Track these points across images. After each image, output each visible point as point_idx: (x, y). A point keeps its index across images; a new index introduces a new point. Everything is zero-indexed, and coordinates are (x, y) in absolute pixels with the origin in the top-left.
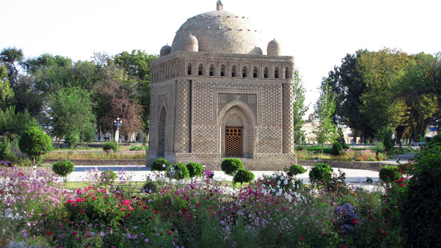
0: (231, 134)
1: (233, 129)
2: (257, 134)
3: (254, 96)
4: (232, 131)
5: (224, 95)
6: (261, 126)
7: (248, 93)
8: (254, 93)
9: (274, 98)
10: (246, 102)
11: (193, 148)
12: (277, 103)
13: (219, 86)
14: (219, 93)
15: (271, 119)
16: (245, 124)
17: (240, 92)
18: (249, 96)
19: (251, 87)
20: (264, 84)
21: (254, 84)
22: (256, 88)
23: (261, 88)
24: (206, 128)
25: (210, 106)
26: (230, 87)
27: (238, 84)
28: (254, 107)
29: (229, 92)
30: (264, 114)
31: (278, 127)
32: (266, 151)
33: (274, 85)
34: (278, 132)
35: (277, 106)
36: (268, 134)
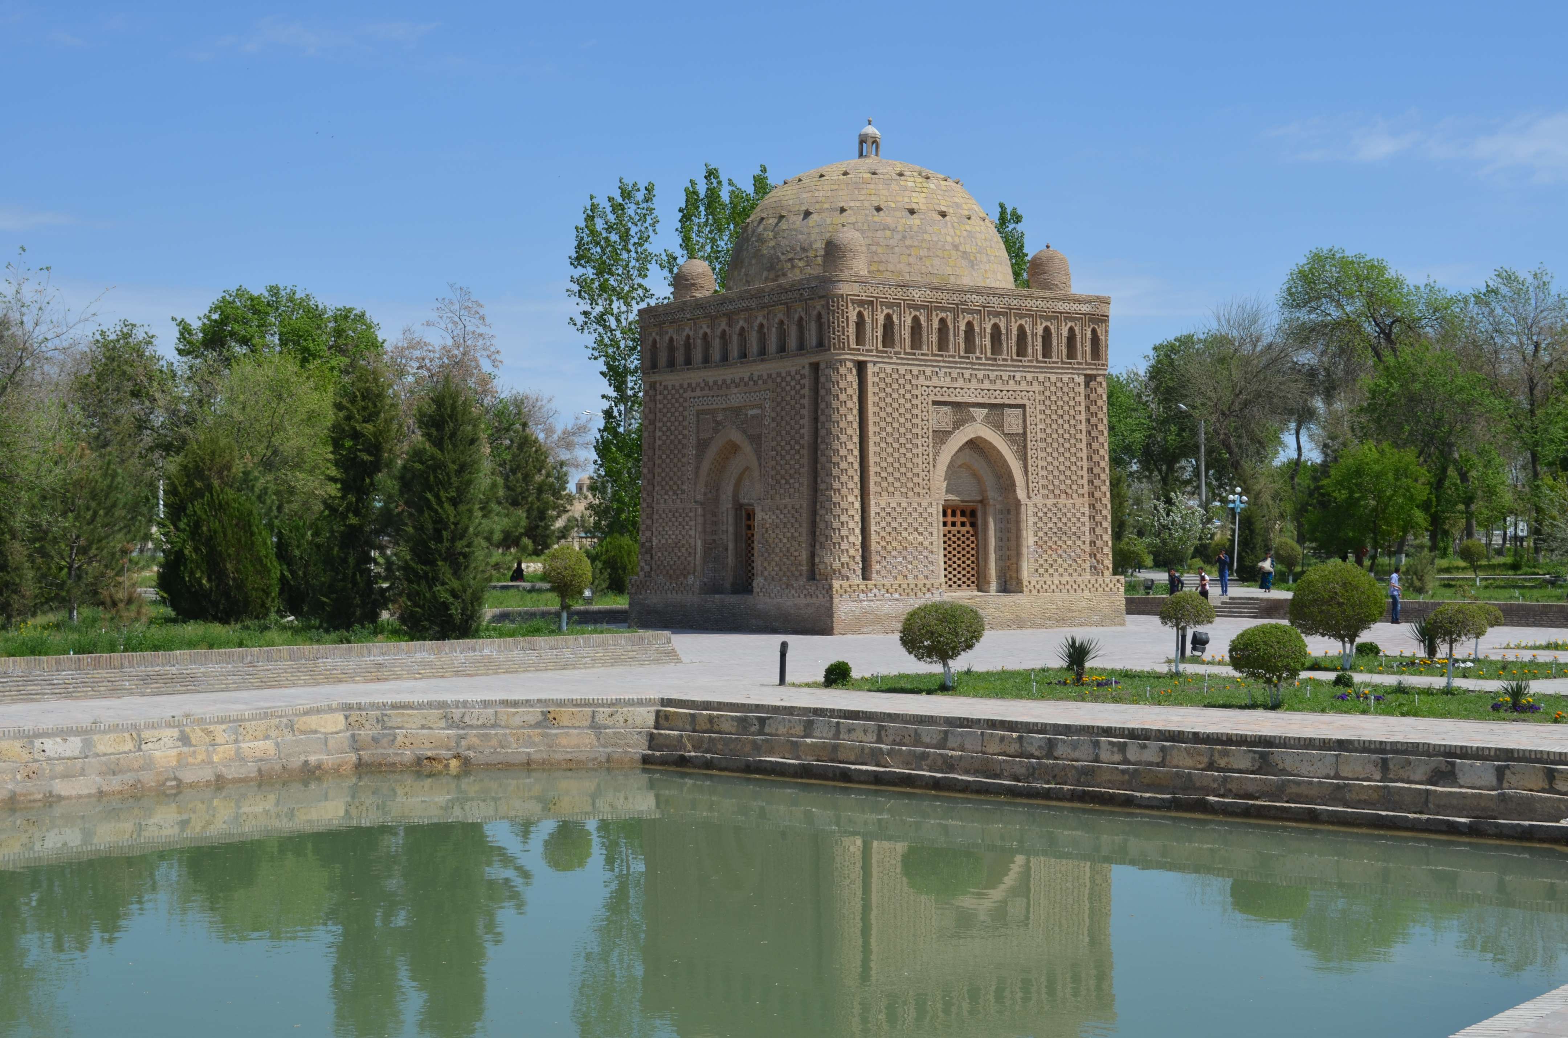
2: (1032, 520)
3: (1019, 411)
5: (946, 409)
6: (1038, 500)
7: (1006, 401)
8: (1019, 401)
9: (1066, 417)
10: (998, 426)
11: (876, 567)
12: (1073, 431)
13: (935, 381)
14: (935, 403)
15: (1062, 477)
16: (992, 494)
17: (986, 400)
18: (1007, 411)
19: (1012, 385)
20: (1041, 377)
21: (1018, 376)
22: (1024, 386)
23: (1036, 387)
24: (904, 505)
25: (914, 441)
26: (960, 383)
27: (980, 374)
28: (1020, 441)
29: (959, 399)
30: (1045, 464)
31: (1078, 501)
32: (1051, 571)
33: (1065, 378)
34: (1079, 514)
35: (1073, 440)
36: (1055, 519)
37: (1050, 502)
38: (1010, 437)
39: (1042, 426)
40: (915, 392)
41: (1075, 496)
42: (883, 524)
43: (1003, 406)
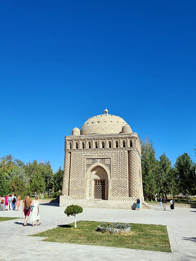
0: (99, 184)
3: (109, 160)
4: (99, 182)
5: (90, 160)
6: (113, 179)
8: (109, 157)
9: (122, 160)
10: (104, 163)
11: (70, 193)
12: (124, 163)
13: (87, 154)
15: (121, 174)
16: (106, 178)
17: (100, 157)
19: (107, 154)
20: (115, 152)
21: (108, 152)
22: (110, 154)
23: (113, 154)
26: (93, 154)
27: (98, 152)
29: (93, 158)
30: (115, 170)
32: (117, 195)
33: (122, 151)
34: (125, 182)
35: (124, 165)
36: (118, 183)
37: (117, 179)
38: (107, 165)
39: (115, 162)
40: (82, 157)
41: (124, 178)
42: (73, 184)
43: (105, 158)
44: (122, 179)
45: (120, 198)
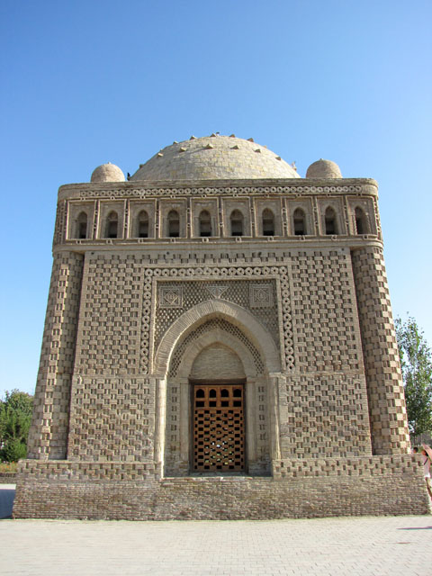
0: (213, 404)
1: (218, 389)
2: (284, 395)
3: (267, 286)
4: (213, 394)
5: (175, 288)
6: (295, 372)
7: (250, 277)
8: (266, 276)
9: (330, 288)
10: (244, 303)
11: (72, 446)
12: (339, 301)
13: (161, 263)
14: (161, 284)
15: (327, 348)
17: (225, 277)
18: (253, 287)
19: (257, 262)
20: (295, 253)
21: (265, 253)
22: (272, 261)
23: (288, 262)
24: (114, 381)
25: (133, 319)
26: (192, 263)
27: (217, 254)
28: (269, 315)
29: (191, 278)
30: (302, 335)
31: (351, 373)
32: (315, 450)
33: (325, 252)
34: (350, 387)
35: (339, 311)
36: (318, 393)
37: (311, 375)
38: (258, 312)
39: (299, 298)
40: (137, 274)
41: (345, 367)
42: (87, 401)
43: (248, 281)
44: (338, 375)
45: (332, 461)
